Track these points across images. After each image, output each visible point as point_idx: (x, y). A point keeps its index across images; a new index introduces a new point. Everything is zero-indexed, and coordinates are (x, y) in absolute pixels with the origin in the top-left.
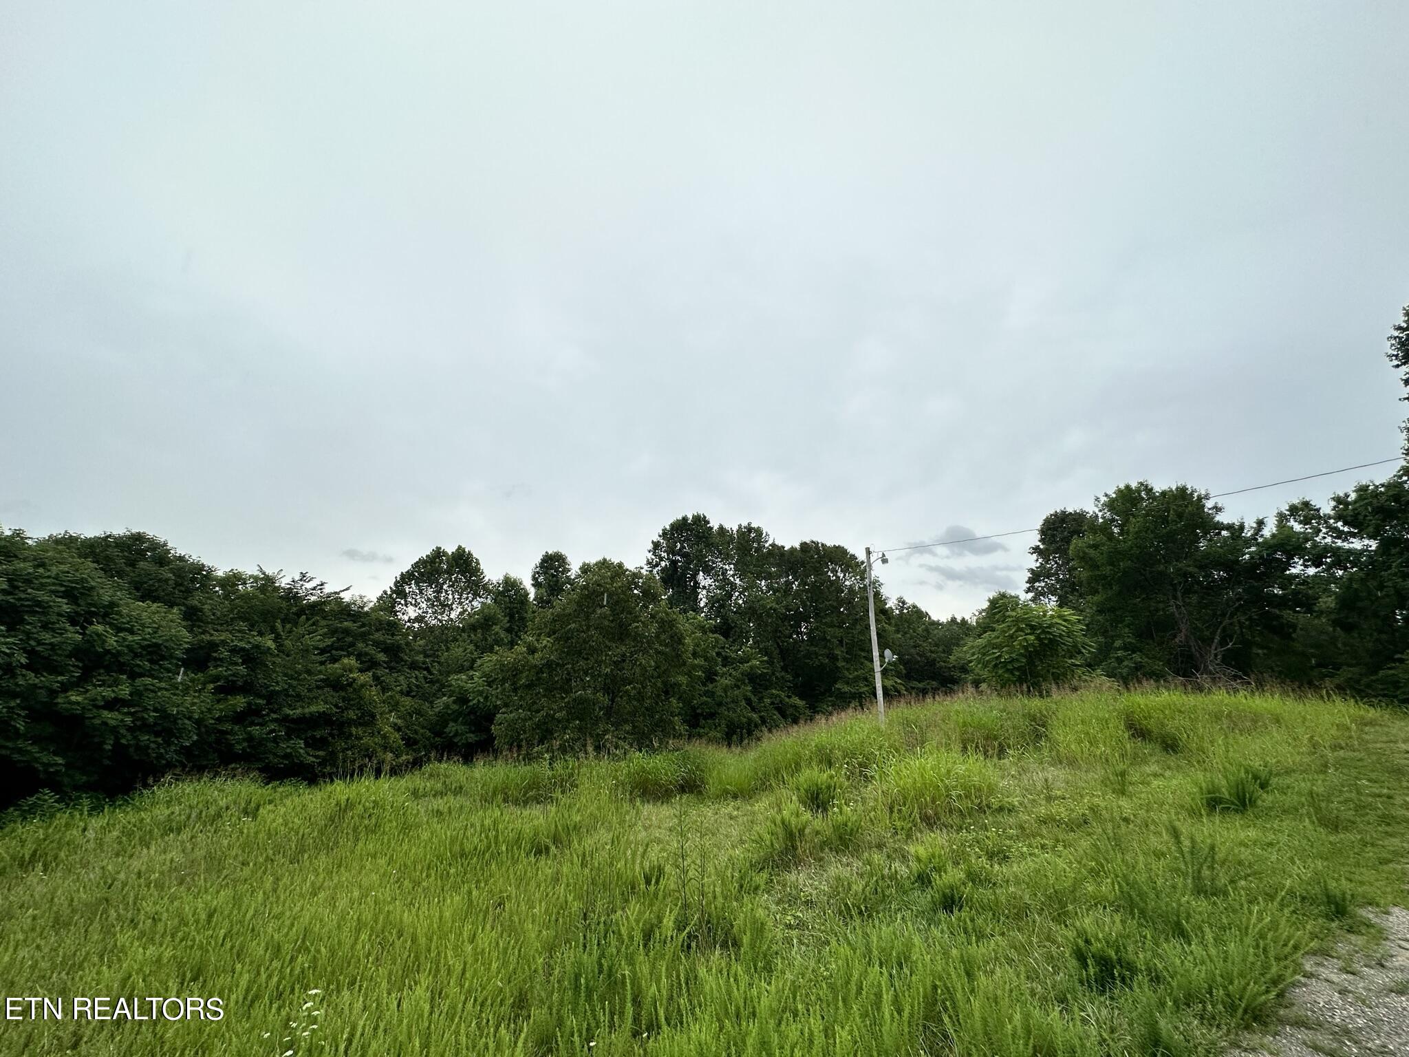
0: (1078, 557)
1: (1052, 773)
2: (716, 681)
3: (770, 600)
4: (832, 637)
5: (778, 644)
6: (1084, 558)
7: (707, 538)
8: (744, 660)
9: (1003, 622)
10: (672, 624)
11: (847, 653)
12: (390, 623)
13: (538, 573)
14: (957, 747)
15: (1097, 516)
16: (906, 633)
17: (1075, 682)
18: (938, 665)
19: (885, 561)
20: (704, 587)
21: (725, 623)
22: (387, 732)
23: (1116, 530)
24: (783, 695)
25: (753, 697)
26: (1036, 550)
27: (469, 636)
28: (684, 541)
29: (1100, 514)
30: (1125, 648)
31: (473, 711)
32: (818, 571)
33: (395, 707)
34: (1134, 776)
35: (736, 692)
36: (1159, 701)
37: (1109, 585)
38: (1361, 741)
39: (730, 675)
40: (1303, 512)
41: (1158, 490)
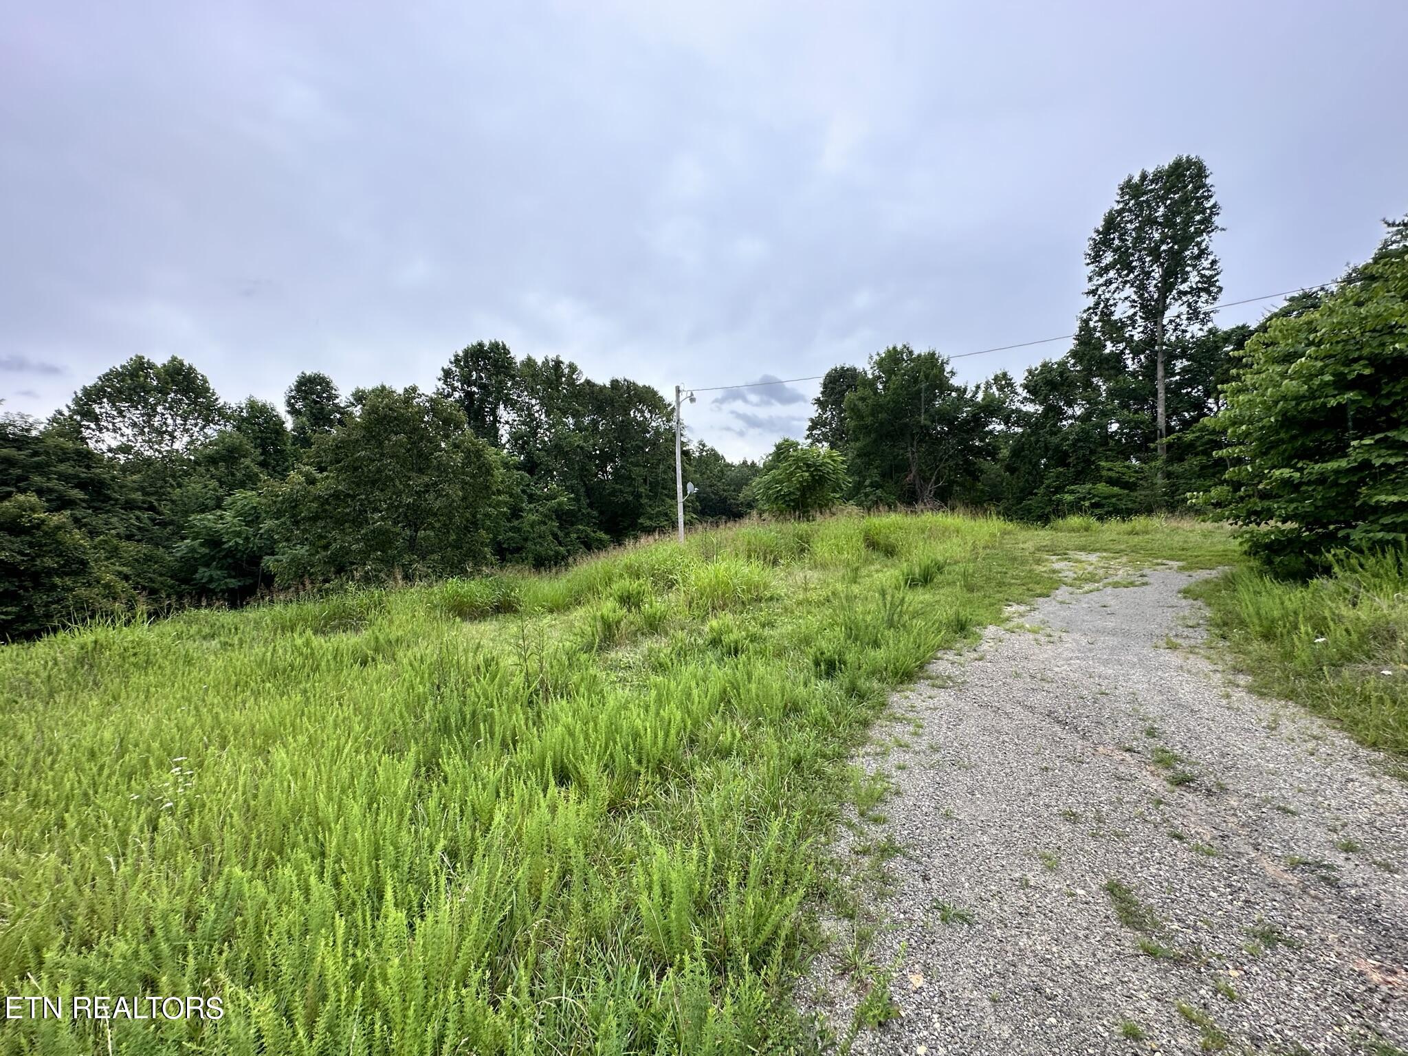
0: (849, 408)
1: (809, 573)
2: (522, 517)
3: (577, 438)
4: (638, 476)
5: (584, 482)
6: (854, 409)
7: (507, 368)
8: (549, 498)
9: (786, 461)
10: (479, 454)
11: (650, 491)
12: (78, 453)
13: (294, 397)
14: (743, 557)
15: (867, 373)
16: (705, 473)
17: (834, 510)
18: (728, 502)
19: (692, 400)
20: (507, 422)
21: (529, 461)
22: (111, 581)
23: (880, 387)
24: (589, 530)
25: (559, 533)
26: (818, 401)
27: (208, 470)
28: (481, 371)
29: (871, 371)
30: (872, 485)
31: (231, 553)
32: (625, 411)
33: (114, 553)
34: (864, 572)
35: (543, 528)
36: (889, 521)
37: (868, 433)
38: (1001, 543)
39: (537, 511)
40: (1003, 381)
41: (916, 353)
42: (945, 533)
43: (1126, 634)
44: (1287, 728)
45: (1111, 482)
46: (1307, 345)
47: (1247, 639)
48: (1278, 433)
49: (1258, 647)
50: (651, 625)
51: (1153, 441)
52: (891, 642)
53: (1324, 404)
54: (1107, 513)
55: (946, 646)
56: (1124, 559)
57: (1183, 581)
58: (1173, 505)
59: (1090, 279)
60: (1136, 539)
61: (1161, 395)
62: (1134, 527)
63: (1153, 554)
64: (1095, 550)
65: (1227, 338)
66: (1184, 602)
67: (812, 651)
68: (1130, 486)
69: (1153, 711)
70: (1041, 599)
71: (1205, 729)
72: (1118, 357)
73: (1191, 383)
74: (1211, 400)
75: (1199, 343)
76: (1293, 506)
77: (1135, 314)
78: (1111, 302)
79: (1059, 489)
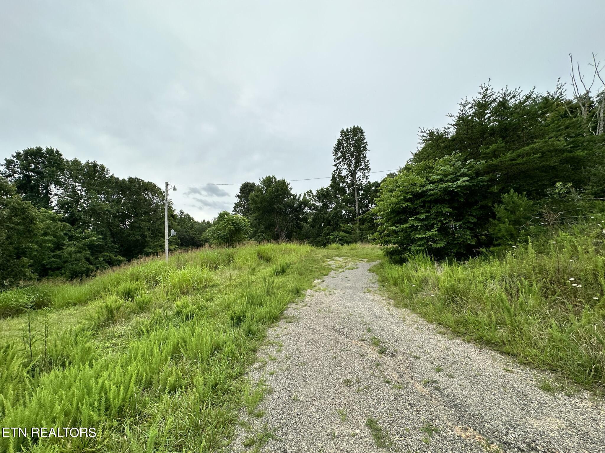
0: (251, 199)
1: (232, 272)
2: (63, 249)
3: (107, 206)
4: (145, 226)
5: (110, 229)
6: (253, 200)
8: (85, 238)
9: (223, 220)
11: (152, 234)
15: (259, 186)
16: (183, 226)
17: (245, 242)
18: (195, 240)
19: (175, 189)
20: (56, 194)
21: (71, 217)
23: (264, 192)
24: (111, 255)
25: (91, 257)
26: (238, 196)
28: (38, 163)
29: (260, 185)
30: (261, 232)
32: (138, 194)
34: (257, 269)
35: (79, 255)
36: (268, 247)
37: (259, 211)
38: (310, 255)
39: (75, 246)
40: (309, 193)
41: (277, 179)
42: (290, 251)
43: (355, 288)
44: (408, 321)
45: (345, 232)
46: (396, 187)
47: (390, 286)
48: (391, 215)
49: (394, 289)
50: (140, 307)
51: (355, 217)
52: (268, 303)
53: (402, 206)
54: (343, 243)
55: (291, 302)
56: (350, 259)
57: (368, 266)
58: (362, 239)
59: (335, 161)
60: (353, 252)
61: (357, 202)
62: (352, 247)
63: (358, 257)
64: (341, 256)
65: (373, 185)
66: (370, 274)
67: (230, 312)
68: (350, 233)
69: (367, 320)
70: (326, 277)
71: (385, 325)
72: (344, 188)
73: (364, 199)
74: (370, 205)
75: (366, 186)
76: (396, 239)
77: (348, 174)
78: (341, 169)
79: (328, 234)
